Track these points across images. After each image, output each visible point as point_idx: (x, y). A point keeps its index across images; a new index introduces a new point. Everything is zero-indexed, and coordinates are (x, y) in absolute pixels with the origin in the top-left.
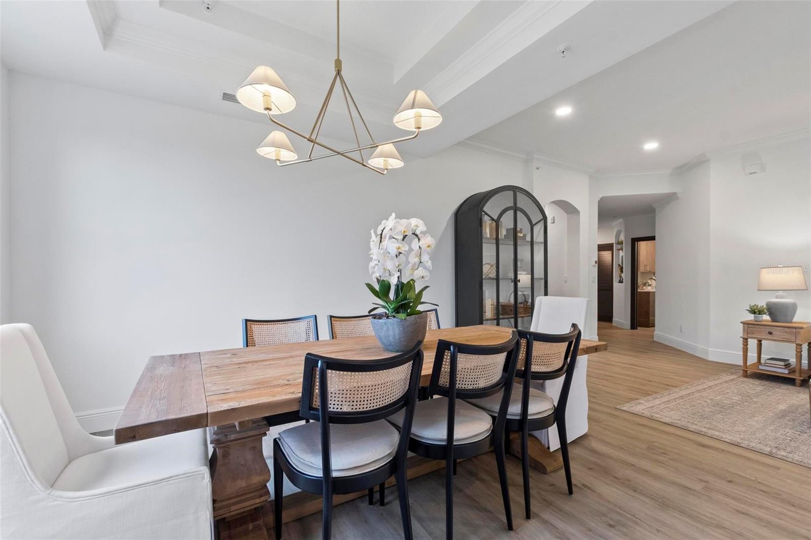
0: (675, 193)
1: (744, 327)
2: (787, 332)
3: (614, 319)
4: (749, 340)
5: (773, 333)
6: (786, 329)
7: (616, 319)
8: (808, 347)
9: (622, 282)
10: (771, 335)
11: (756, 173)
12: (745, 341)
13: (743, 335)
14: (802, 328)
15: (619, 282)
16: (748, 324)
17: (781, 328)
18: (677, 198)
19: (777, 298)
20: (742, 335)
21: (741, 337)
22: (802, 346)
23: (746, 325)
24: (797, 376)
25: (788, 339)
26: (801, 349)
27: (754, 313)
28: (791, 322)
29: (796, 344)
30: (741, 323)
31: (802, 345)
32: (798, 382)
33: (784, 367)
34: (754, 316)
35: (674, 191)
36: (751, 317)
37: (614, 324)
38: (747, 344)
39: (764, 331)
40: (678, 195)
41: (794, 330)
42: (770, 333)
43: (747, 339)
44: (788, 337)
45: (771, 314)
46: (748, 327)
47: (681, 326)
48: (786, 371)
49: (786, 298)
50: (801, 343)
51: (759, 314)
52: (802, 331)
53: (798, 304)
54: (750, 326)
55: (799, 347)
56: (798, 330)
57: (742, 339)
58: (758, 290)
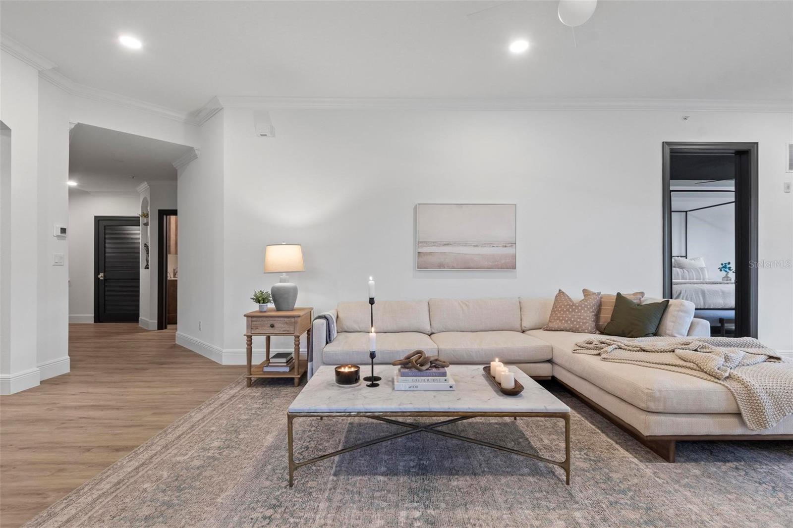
0: (192, 149)
1: (247, 321)
2: (286, 323)
3: (141, 318)
4: (253, 337)
5: (275, 325)
6: (286, 320)
7: (143, 318)
8: (307, 335)
9: (148, 268)
10: (274, 328)
11: (266, 135)
12: (250, 338)
13: (247, 332)
14: (299, 316)
15: (145, 268)
16: (252, 317)
17: (281, 319)
18: (196, 157)
19: (281, 282)
20: (245, 333)
21: (244, 335)
22: (300, 338)
23: (250, 319)
24: (296, 374)
25: (288, 331)
26: (299, 341)
27: (259, 302)
28: (293, 310)
29: (295, 336)
30: (245, 316)
31: (299, 336)
32: (296, 381)
33: (285, 364)
34: (260, 306)
35: (191, 145)
36: (255, 307)
37: (140, 325)
38: (251, 343)
39: (267, 324)
40: (197, 152)
41: (293, 320)
42: (272, 326)
43: (251, 336)
44: (288, 329)
45: (275, 301)
46: (252, 321)
47: (200, 322)
48: (287, 369)
49: (288, 282)
50: (298, 335)
51: (263, 303)
52: (299, 319)
53: (298, 288)
54: (254, 319)
55: (297, 339)
56: (296, 319)
57: (246, 337)
58: (265, 273)
